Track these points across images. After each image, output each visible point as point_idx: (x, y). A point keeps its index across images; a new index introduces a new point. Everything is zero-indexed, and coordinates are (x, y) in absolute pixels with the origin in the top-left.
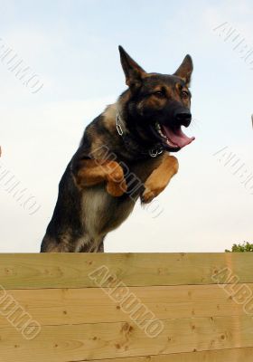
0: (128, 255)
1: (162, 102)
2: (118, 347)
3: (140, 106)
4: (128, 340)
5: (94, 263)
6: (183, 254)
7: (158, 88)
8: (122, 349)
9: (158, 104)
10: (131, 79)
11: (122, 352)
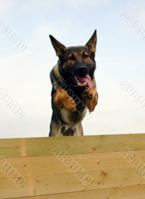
0: (103, 136)
1: (73, 62)
2: (99, 183)
3: (64, 66)
4: (104, 180)
5: (85, 140)
6: (131, 135)
7: (70, 55)
8: (101, 184)
9: (71, 64)
10: (59, 53)
11: (101, 186)
